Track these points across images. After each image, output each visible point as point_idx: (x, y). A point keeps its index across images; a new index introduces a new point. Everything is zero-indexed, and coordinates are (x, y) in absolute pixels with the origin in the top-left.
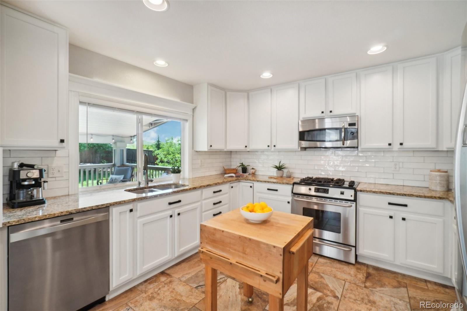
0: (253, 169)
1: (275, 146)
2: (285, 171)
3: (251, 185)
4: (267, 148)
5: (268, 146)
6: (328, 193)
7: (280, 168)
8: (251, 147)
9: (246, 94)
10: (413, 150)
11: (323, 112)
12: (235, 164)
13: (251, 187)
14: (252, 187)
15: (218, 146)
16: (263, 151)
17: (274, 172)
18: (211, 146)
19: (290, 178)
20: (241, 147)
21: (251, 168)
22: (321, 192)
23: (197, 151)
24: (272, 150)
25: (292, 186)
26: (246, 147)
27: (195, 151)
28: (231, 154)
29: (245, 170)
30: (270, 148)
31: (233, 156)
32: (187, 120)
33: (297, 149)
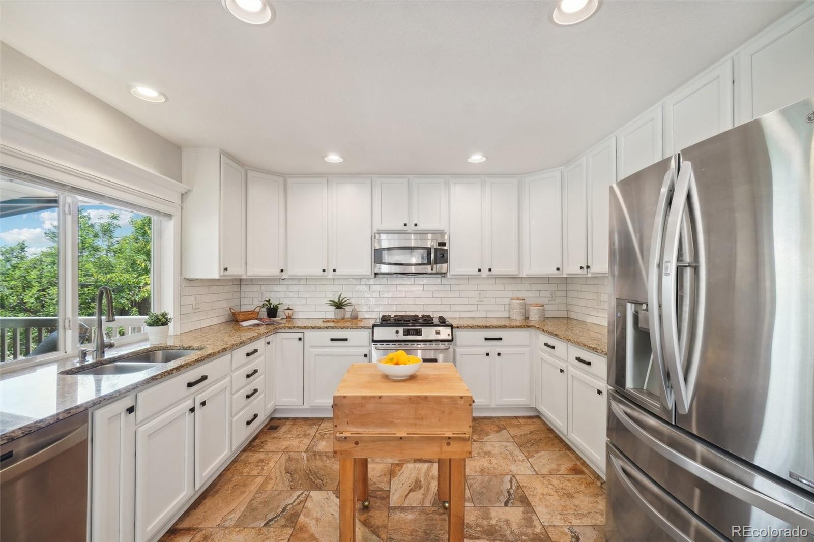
0: (289, 309)
1: (334, 270)
2: (347, 308)
3: (301, 335)
4: (321, 273)
5: (324, 271)
6: (421, 335)
7: (339, 305)
8: (291, 271)
9: (281, 180)
10: (495, 277)
11: (405, 225)
12: (252, 301)
13: (300, 339)
14: (302, 339)
15: (236, 271)
16: (308, 279)
17: (331, 313)
18: (226, 269)
19: (357, 319)
20: (274, 272)
21: (286, 308)
22: (412, 335)
23: (188, 279)
24: (328, 277)
25: (371, 331)
26: (282, 271)
27: (185, 278)
28: (241, 284)
29: (272, 312)
30: (325, 273)
31: (244, 288)
33: (369, 276)
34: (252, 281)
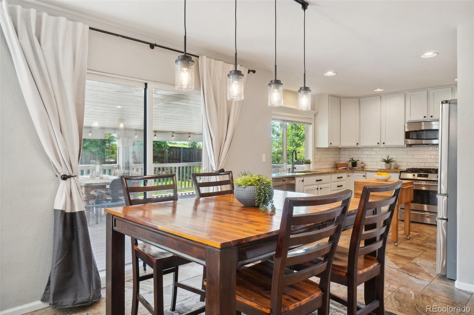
0: (362, 163)
1: (384, 143)
2: (393, 164)
3: (364, 174)
4: (377, 145)
5: (378, 143)
6: (428, 177)
7: (388, 161)
8: (363, 144)
9: (357, 100)
11: (425, 117)
12: (345, 159)
13: (364, 176)
14: (365, 176)
15: (336, 144)
16: (372, 148)
17: (383, 166)
18: (331, 144)
19: (397, 169)
20: (354, 144)
21: (361, 163)
22: (422, 177)
23: (317, 148)
24: (381, 147)
25: (399, 174)
26: (357, 144)
27: (316, 148)
28: (340, 151)
29: (354, 164)
30: (379, 145)
31: (342, 153)
32: (310, 124)
33: (403, 146)
34: (345, 149)
